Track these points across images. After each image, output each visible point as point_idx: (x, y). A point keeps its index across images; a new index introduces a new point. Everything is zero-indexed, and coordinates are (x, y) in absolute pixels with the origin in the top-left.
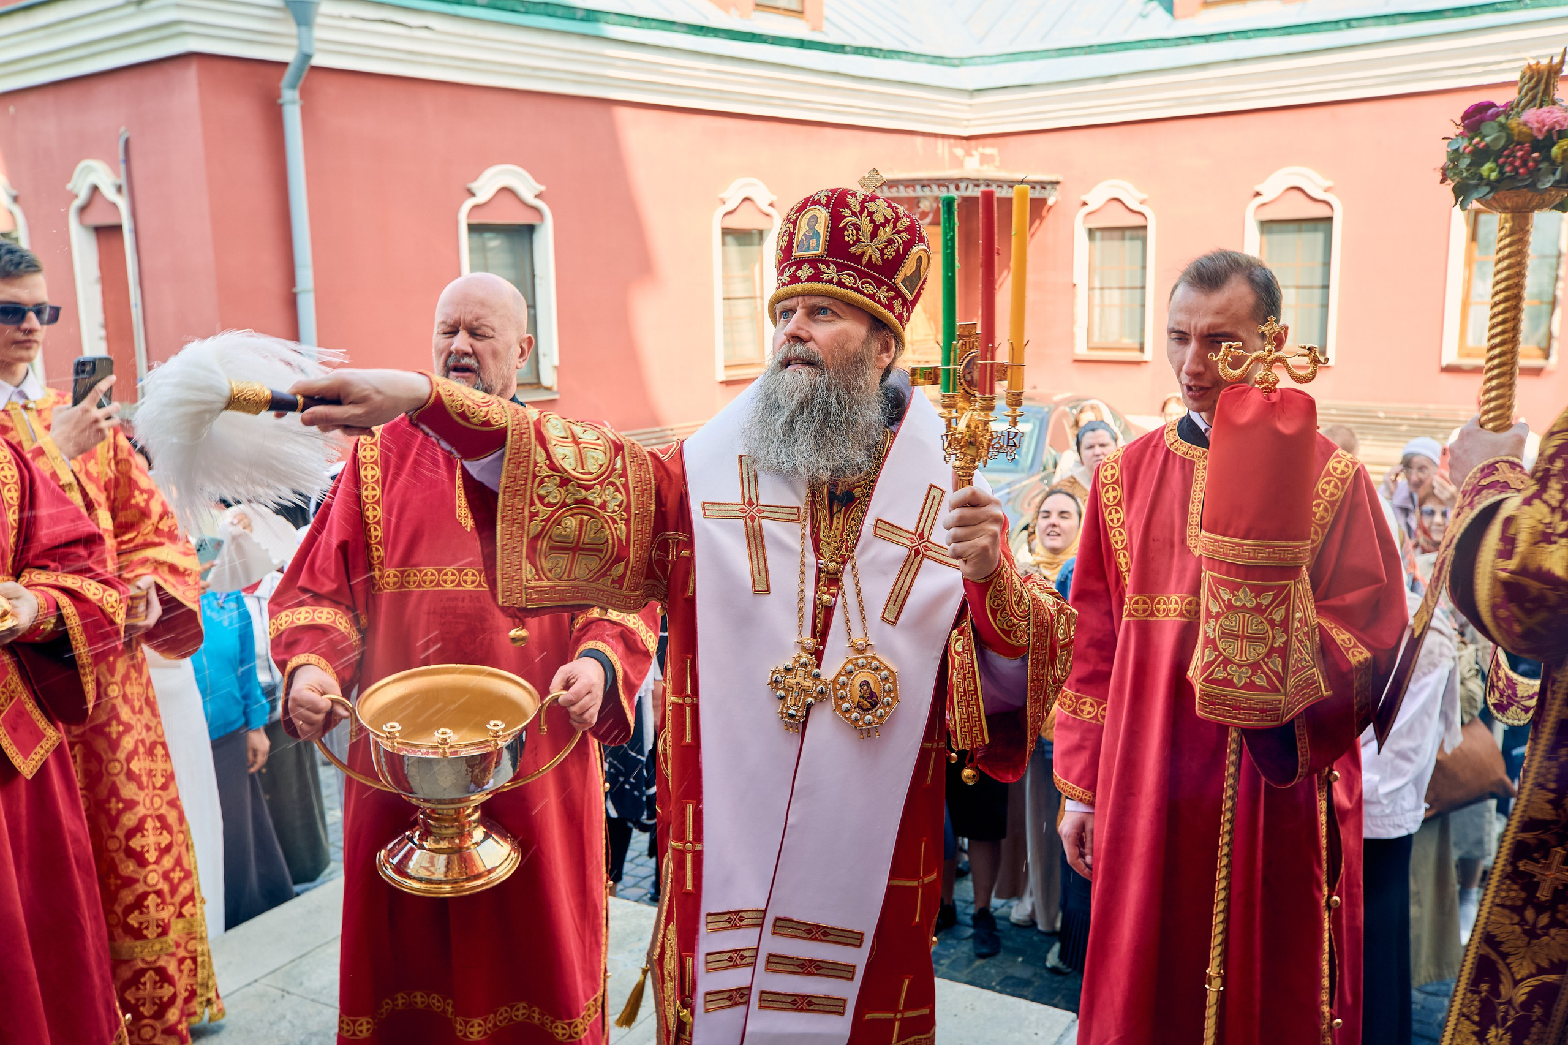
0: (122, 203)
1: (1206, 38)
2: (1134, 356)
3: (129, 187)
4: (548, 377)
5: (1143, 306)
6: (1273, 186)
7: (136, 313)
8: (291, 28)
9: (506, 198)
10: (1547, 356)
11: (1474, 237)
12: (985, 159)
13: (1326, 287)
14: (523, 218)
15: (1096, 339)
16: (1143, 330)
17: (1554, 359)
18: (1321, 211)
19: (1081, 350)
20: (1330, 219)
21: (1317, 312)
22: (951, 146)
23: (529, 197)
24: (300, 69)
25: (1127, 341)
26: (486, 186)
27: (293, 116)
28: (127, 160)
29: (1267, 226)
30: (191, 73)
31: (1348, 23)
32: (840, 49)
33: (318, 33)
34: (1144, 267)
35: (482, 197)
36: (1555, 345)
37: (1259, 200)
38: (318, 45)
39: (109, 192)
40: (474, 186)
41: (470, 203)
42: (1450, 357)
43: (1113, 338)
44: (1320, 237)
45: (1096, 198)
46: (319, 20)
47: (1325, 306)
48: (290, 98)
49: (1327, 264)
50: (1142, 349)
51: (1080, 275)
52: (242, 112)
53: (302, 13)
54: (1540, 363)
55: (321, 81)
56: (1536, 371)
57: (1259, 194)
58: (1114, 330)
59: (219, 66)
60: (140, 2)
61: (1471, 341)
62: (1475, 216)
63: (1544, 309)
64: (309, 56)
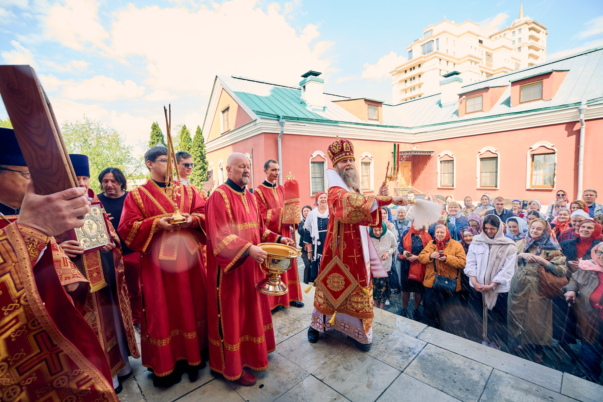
0: (251, 160)
1: (467, 120)
2: (452, 188)
3: (252, 157)
5: (453, 177)
6: (483, 151)
8: (280, 127)
9: (319, 157)
10: (553, 187)
11: (533, 160)
12: (417, 147)
13: (497, 172)
15: (443, 184)
16: (453, 182)
17: (555, 188)
18: (495, 156)
19: (439, 186)
20: (497, 157)
21: (495, 178)
22: (410, 145)
23: (323, 157)
24: (281, 134)
25: (450, 185)
26: (315, 155)
27: (280, 143)
28: (252, 153)
29: (482, 159)
30: (263, 136)
31: (499, 115)
32: (386, 126)
33: (285, 128)
34: (453, 169)
35: (314, 157)
36: (555, 184)
37: (480, 154)
38: (285, 130)
40: (312, 155)
41: (312, 158)
42: (528, 187)
43: (446, 184)
44: (495, 161)
45: (442, 155)
46: (285, 125)
47: (497, 176)
48: (279, 139)
49: (497, 167)
50: (453, 186)
51: (439, 171)
52: (271, 142)
53: (282, 124)
54: (552, 188)
55: (285, 136)
56: (551, 191)
57: (479, 152)
58: (447, 182)
59: (267, 134)
60: (255, 125)
61: (533, 184)
62: (533, 156)
63: (552, 176)
64: (283, 132)
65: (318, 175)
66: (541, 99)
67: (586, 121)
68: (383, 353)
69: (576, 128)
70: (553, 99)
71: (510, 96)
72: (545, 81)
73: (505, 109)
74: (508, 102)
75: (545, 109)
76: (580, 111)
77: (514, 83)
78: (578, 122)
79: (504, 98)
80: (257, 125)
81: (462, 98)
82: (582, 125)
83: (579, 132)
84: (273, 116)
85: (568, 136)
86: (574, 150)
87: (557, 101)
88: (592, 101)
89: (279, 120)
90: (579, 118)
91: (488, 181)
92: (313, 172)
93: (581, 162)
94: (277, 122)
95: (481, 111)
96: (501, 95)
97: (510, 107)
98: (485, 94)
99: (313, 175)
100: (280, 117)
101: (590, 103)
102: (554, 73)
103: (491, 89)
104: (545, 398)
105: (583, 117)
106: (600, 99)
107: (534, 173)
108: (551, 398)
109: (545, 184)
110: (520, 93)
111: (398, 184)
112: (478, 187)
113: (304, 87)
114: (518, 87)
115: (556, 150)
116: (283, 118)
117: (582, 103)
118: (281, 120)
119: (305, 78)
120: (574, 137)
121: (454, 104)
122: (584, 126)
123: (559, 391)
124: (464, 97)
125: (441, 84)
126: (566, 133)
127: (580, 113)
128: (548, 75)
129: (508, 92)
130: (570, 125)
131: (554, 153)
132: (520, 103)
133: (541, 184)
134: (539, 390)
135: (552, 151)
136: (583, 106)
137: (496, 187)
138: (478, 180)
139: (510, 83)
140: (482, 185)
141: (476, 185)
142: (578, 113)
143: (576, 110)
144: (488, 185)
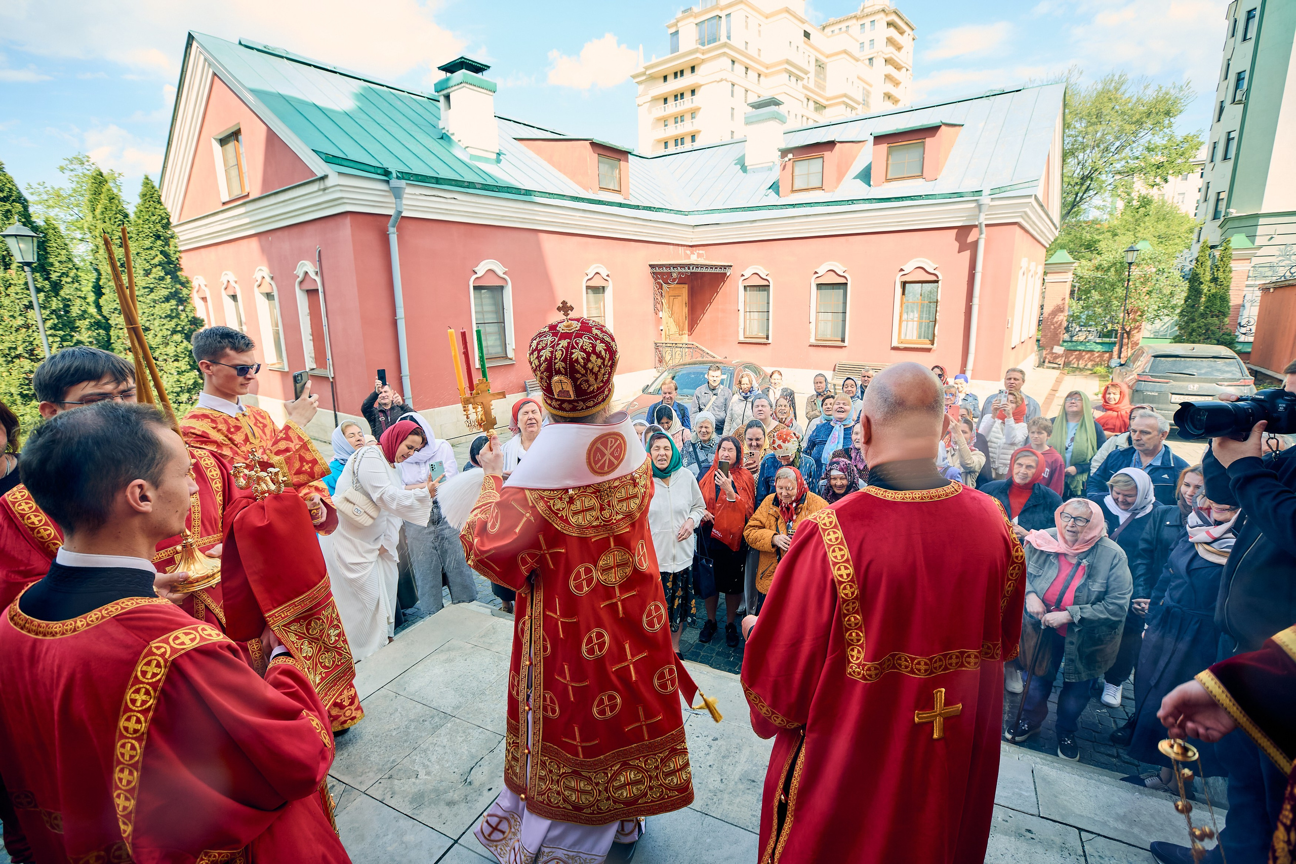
0: (318, 279)
1: (793, 206)
2: (764, 341)
3: (321, 272)
4: (511, 354)
5: (768, 320)
6: (822, 270)
7: (325, 329)
8: (394, 200)
9: (491, 275)
10: (933, 344)
11: (903, 293)
12: (699, 256)
13: (845, 313)
14: (498, 283)
15: (748, 334)
16: (768, 330)
17: (935, 344)
18: (843, 281)
19: (742, 339)
20: (846, 284)
21: (841, 323)
22: (685, 250)
23: (501, 274)
24: (397, 218)
25: (761, 335)
26: (481, 269)
27: (394, 239)
28: (320, 261)
29: (820, 286)
30: (348, 220)
31: (853, 201)
32: (637, 207)
33: (404, 202)
34: (768, 303)
35: (479, 275)
36: (936, 339)
37: (817, 275)
38: (405, 207)
39: (312, 275)
40: (476, 269)
41: (475, 276)
42: (895, 344)
43: (754, 334)
44: (842, 291)
45: (747, 273)
46: (405, 196)
47: (844, 321)
48: (392, 231)
49: (845, 303)
50: (767, 338)
51: (741, 307)
52: (371, 238)
53: (397, 193)
54: (930, 346)
55: (407, 223)
56: (929, 350)
57: (816, 273)
58: (755, 330)
59: (360, 217)
60: (324, 189)
61: (903, 337)
62: (904, 284)
63: (932, 324)
64: (401, 212)
65: (491, 317)
66: (921, 176)
67: (987, 225)
68: (719, 794)
69: (971, 239)
70: (939, 177)
71: (870, 164)
72: (929, 141)
73: (860, 190)
74: (866, 176)
75: (928, 196)
76: (980, 206)
77: (879, 139)
78: (976, 226)
79: (858, 166)
80: (330, 190)
81: (786, 159)
82: (981, 233)
83: (975, 244)
84: (372, 170)
85: (959, 252)
86: (966, 279)
87: (944, 185)
88: (997, 191)
89: (388, 182)
90: (978, 219)
91: (826, 328)
92: (479, 309)
93: (976, 300)
94: (384, 187)
95: (821, 188)
96: (854, 159)
97: (870, 186)
98: (827, 154)
99: (480, 316)
100: (390, 173)
101: (995, 191)
102: (943, 127)
103: (838, 145)
104: (1021, 835)
105: (983, 219)
106: (1008, 188)
107: (905, 316)
108: (1029, 831)
109: (920, 337)
110: (887, 160)
111: (663, 332)
112: (813, 341)
113: (447, 97)
114: (884, 147)
115: (940, 277)
116: (398, 178)
117: (983, 193)
118: (394, 182)
119: (449, 74)
120: (967, 254)
121: (770, 169)
122: (983, 236)
123: (1037, 813)
124: (790, 156)
125: (749, 122)
126: (957, 245)
127: (980, 212)
128: (933, 130)
129: (868, 154)
130: (963, 231)
131: (937, 282)
132: (888, 180)
133: (915, 338)
134: (1008, 819)
135: (934, 278)
136: (985, 199)
137: (843, 341)
138: (813, 326)
139: (872, 138)
140: (819, 337)
141: (809, 338)
142: (977, 210)
143: (973, 205)
144: (829, 337)
